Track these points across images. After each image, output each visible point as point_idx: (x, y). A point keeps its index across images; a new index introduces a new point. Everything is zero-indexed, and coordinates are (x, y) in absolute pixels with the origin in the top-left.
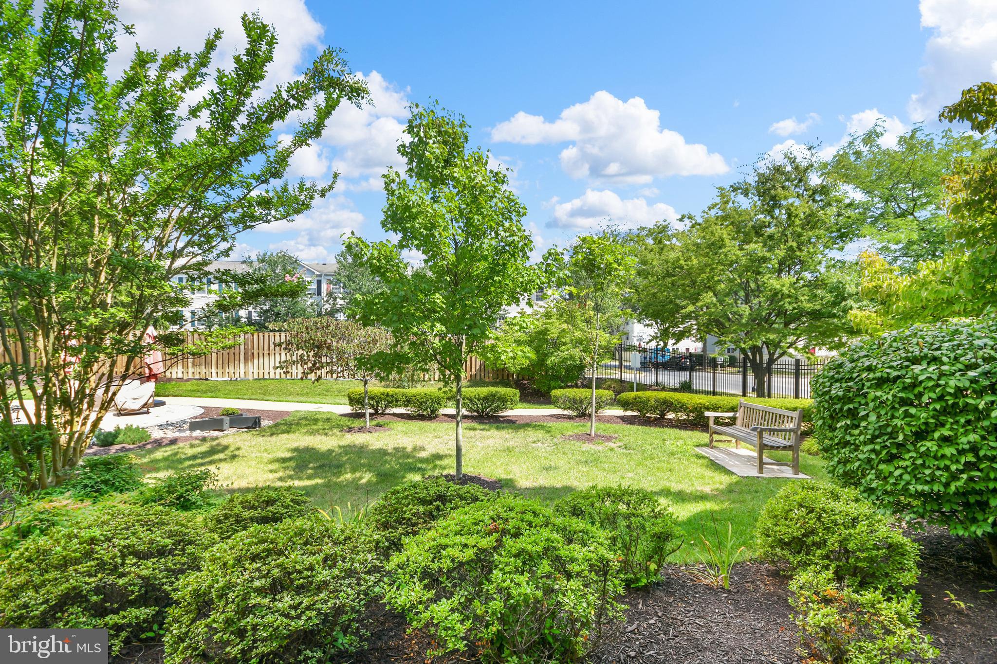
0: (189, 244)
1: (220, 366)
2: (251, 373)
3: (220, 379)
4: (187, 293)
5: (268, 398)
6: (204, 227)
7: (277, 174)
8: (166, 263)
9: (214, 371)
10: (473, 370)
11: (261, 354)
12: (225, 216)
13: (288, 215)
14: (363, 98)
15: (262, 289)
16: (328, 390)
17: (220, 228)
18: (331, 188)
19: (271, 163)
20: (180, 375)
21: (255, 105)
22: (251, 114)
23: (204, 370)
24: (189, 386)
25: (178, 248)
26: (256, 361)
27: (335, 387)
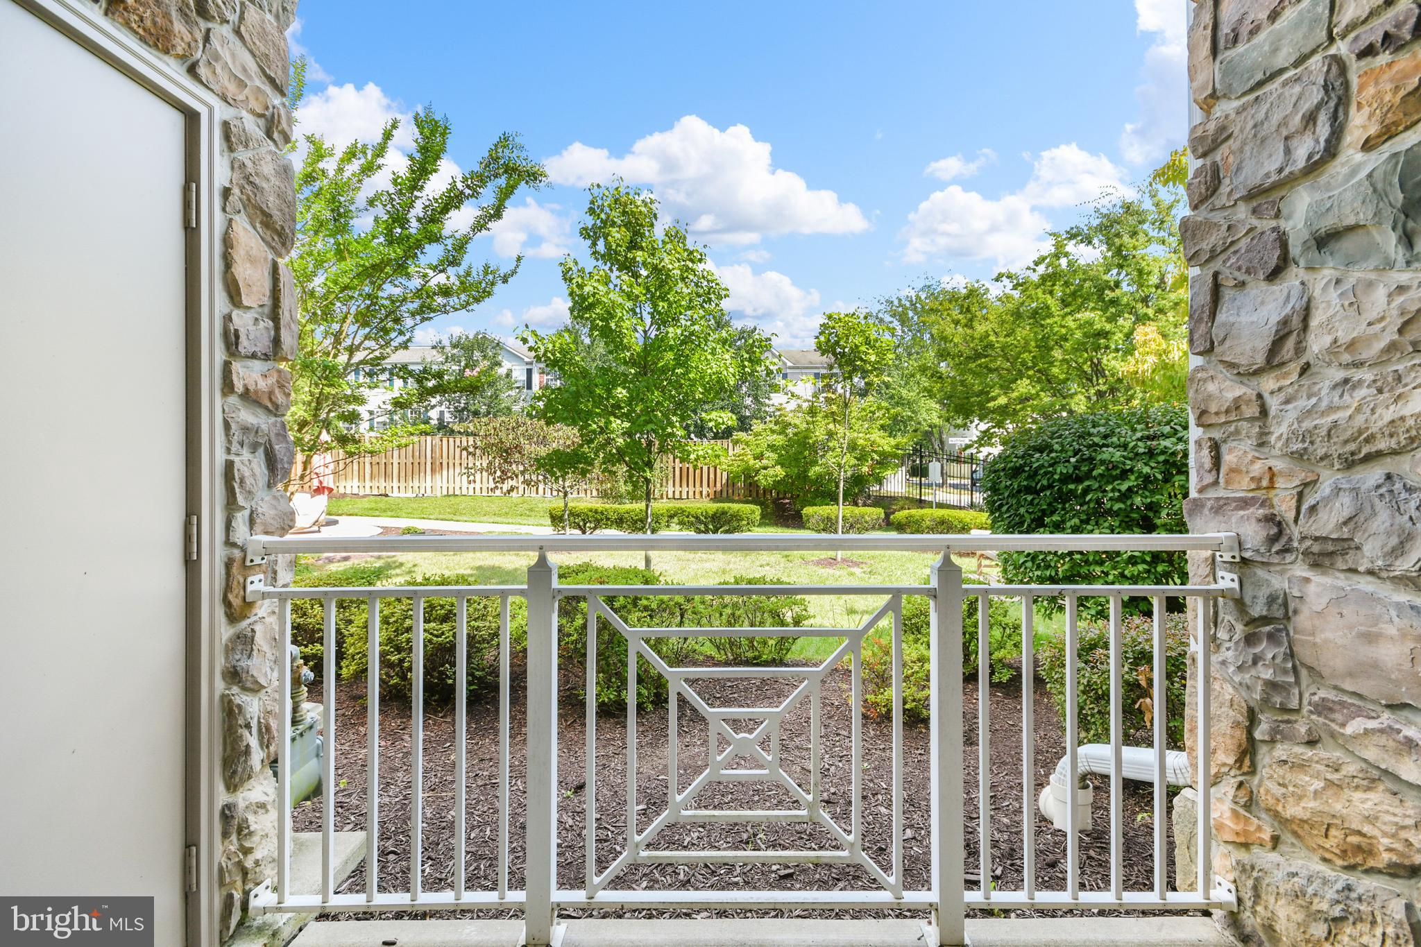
0: (367, 337)
1: (402, 479)
2: (439, 489)
3: (402, 495)
4: (365, 392)
5: (458, 518)
6: (382, 320)
7: (454, 262)
8: (343, 359)
9: (395, 484)
10: (718, 485)
11: (451, 464)
12: (403, 308)
13: (468, 304)
14: (540, 181)
15: (440, 385)
16: (531, 510)
17: (397, 321)
18: (514, 272)
19: (449, 251)
20: (355, 491)
21: (431, 198)
22: (427, 206)
23: (384, 484)
24: (365, 503)
25: (356, 343)
26: (445, 472)
27: (540, 505)
